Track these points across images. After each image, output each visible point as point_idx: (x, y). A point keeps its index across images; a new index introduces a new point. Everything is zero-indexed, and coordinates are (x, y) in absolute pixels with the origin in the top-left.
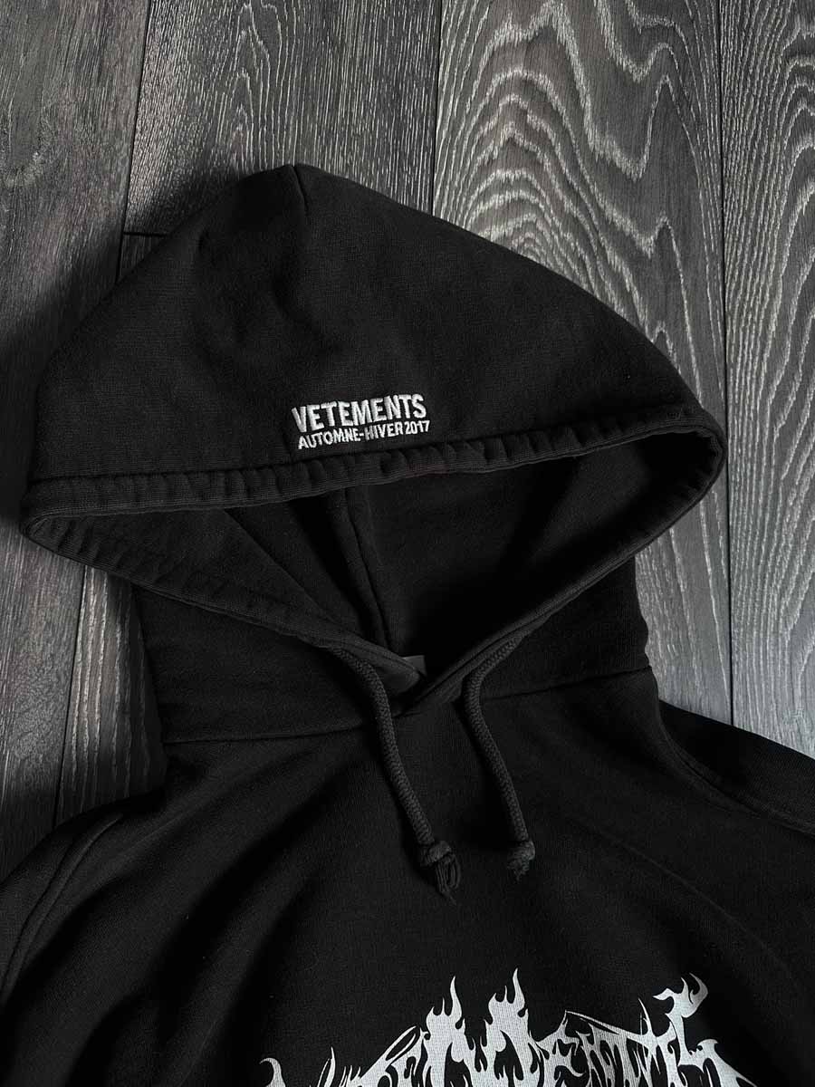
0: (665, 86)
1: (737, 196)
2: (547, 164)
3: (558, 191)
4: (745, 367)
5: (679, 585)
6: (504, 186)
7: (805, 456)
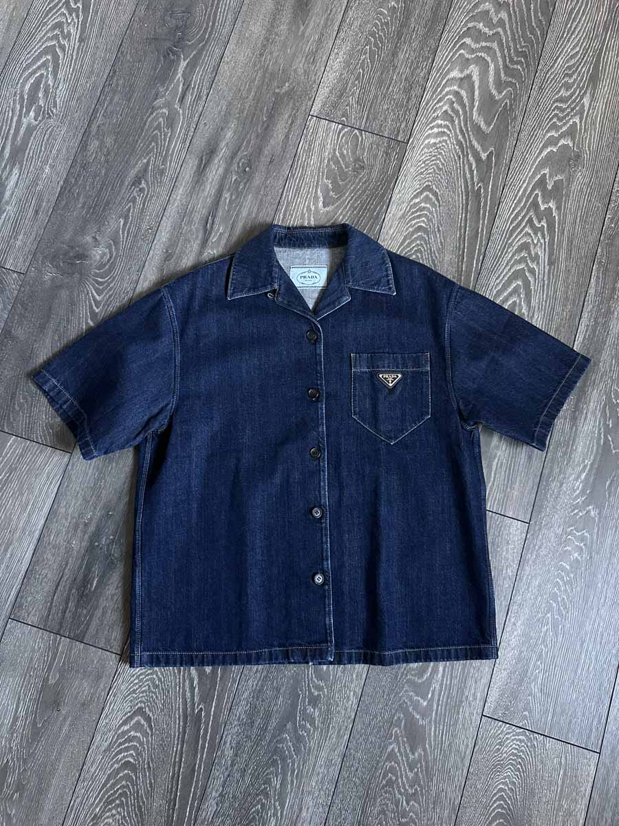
0: (506, 103)
1: (521, 146)
2: (457, 122)
3: (458, 131)
4: (506, 204)
5: (462, 268)
6: (439, 126)
7: (519, 237)
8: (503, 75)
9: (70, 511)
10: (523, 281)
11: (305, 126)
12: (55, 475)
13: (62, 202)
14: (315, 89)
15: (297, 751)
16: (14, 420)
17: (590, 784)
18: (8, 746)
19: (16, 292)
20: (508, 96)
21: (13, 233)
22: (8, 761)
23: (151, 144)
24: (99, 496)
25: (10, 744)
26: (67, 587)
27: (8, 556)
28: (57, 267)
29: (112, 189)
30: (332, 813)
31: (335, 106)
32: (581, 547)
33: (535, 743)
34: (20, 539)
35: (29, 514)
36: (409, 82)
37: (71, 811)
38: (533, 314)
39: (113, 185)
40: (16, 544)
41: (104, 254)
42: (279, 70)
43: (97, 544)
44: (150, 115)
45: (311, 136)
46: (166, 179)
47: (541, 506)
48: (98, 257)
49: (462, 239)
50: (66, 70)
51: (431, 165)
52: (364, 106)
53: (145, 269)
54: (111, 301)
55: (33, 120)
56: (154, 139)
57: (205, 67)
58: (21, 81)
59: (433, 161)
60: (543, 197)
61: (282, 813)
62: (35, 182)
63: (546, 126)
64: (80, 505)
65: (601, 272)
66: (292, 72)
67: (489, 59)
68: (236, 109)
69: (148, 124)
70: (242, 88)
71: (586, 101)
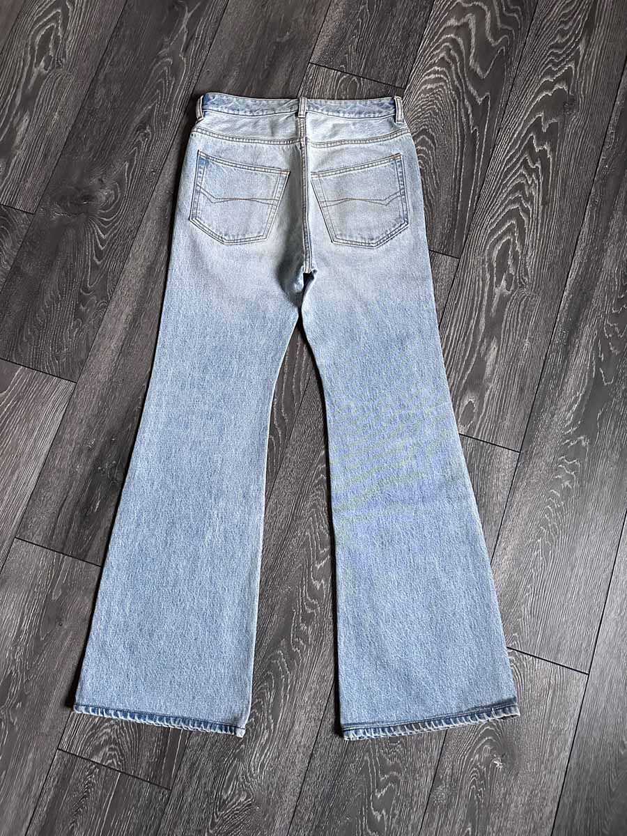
8: (499, 24)
9: (75, 437)
10: (517, 221)
11: (304, 72)
12: (61, 403)
13: (70, 147)
14: (315, 38)
15: (291, 667)
16: (22, 351)
17: (580, 704)
18: (12, 658)
19: (25, 231)
20: (504, 43)
21: (23, 176)
22: (11, 673)
23: (156, 91)
24: (102, 424)
25: (14, 656)
26: (70, 509)
27: (15, 478)
28: (65, 208)
29: (118, 134)
30: (324, 727)
31: (334, 54)
32: (572, 476)
33: (525, 664)
34: (27, 463)
35: (35, 440)
36: (407, 30)
37: (71, 721)
38: (527, 251)
39: (119, 131)
40: (22, 468)
41: (110, 195)
42: (281, 20)
43: (99, 468)
44: (154, 65)
45: (311, 82)
46: (169, 124)
47: (533, 436)
48: (104, 198)
49: (457, 180)
50: (76, 22)
51: (428, 110)
52: (362, 54)
53: (149, 209)
54: (116, 240)
55: (43, 70)
56: (159, 86)
57: (208, 19)
58: (32, 33)
59: (430, 105)
60: (538, 139)
61: (275, 725)
62: (44, 128)
63: (542, 70)
64: (84, 431)
65: (594, 211)
66: (293, 23)
67: (485, 8)
68: (239, 57)
69: (153, 72)
70: (245, 37)
71: (581, 47)
